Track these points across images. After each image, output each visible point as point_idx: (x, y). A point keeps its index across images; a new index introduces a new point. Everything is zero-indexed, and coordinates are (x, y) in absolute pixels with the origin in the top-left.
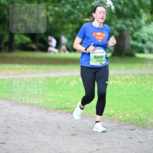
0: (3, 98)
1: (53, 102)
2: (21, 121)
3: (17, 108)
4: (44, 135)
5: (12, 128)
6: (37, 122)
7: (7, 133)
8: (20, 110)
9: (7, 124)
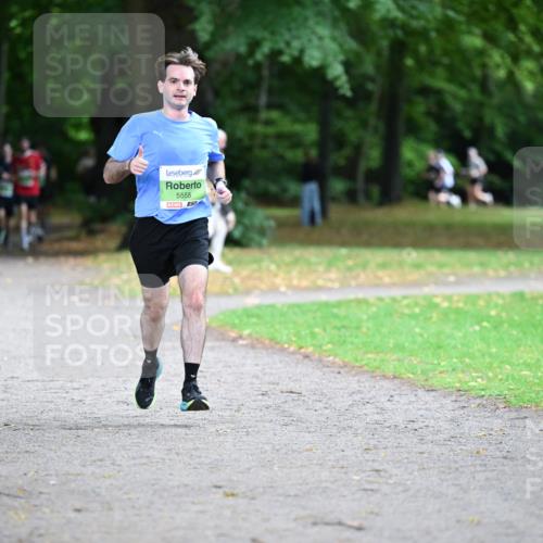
0: (361, 367)
1: (537, 381)
2: (424, 448)
3: (410, 403)
4: (506, 500)
5: (391, 476)
6: (478, 452)
7: (372, 490)
8: (419, 409)
9: (373, 461)
